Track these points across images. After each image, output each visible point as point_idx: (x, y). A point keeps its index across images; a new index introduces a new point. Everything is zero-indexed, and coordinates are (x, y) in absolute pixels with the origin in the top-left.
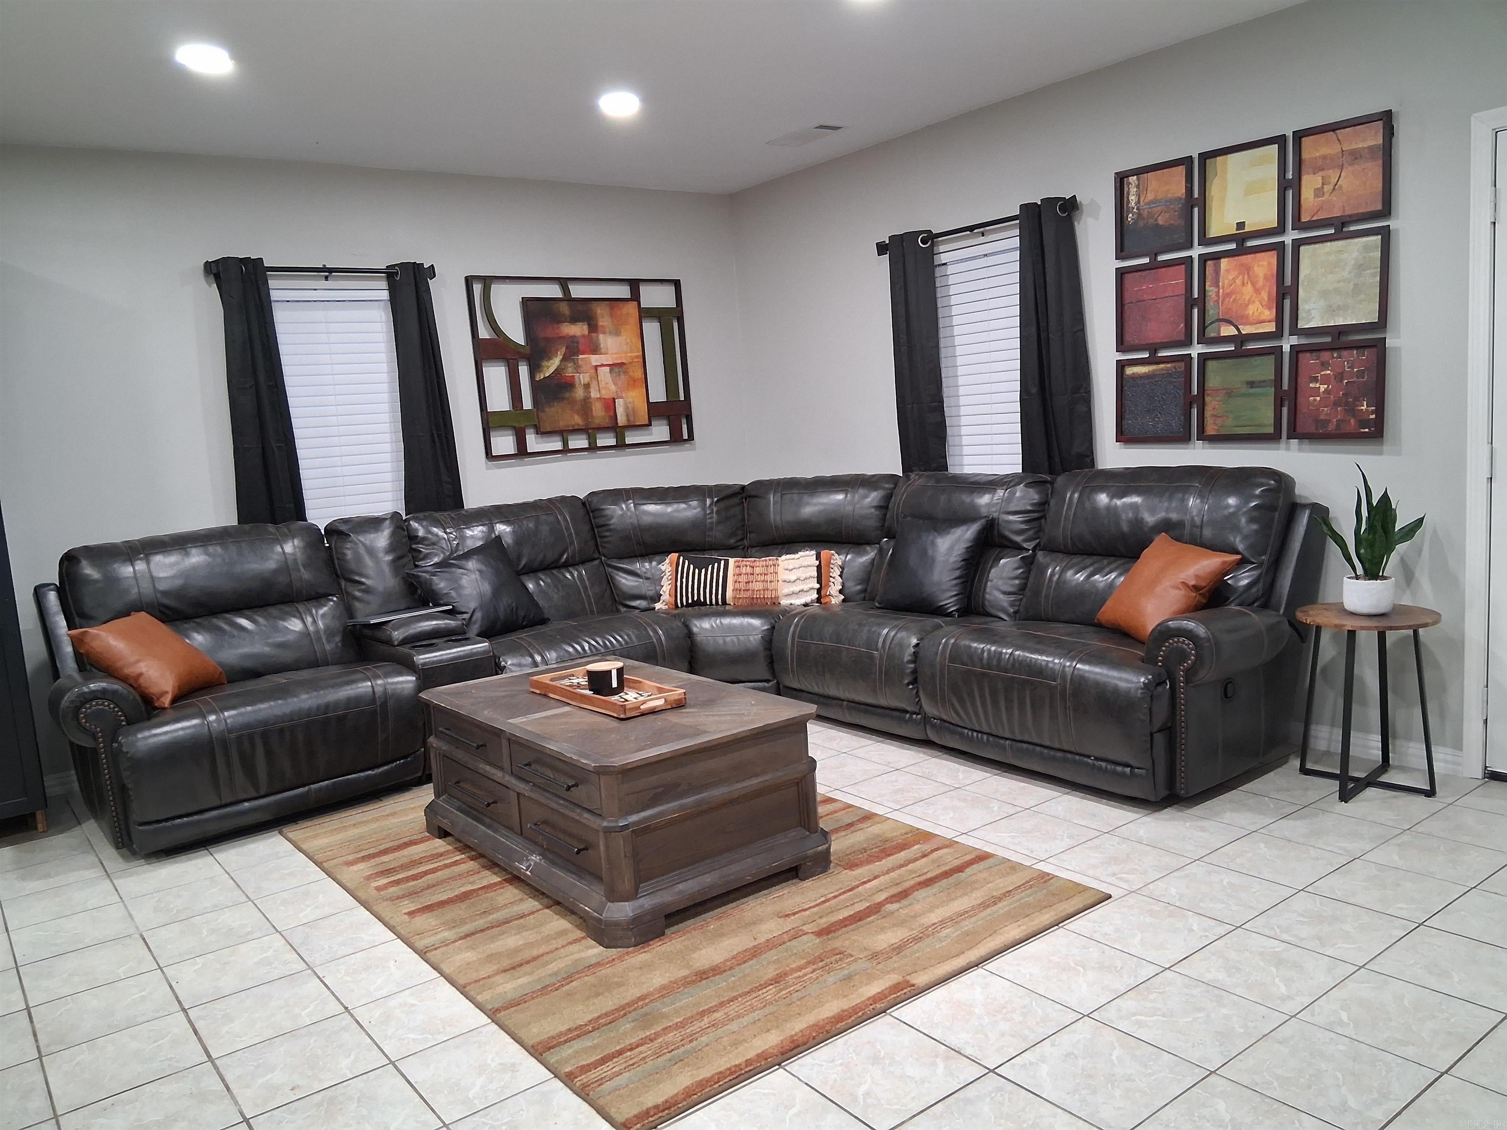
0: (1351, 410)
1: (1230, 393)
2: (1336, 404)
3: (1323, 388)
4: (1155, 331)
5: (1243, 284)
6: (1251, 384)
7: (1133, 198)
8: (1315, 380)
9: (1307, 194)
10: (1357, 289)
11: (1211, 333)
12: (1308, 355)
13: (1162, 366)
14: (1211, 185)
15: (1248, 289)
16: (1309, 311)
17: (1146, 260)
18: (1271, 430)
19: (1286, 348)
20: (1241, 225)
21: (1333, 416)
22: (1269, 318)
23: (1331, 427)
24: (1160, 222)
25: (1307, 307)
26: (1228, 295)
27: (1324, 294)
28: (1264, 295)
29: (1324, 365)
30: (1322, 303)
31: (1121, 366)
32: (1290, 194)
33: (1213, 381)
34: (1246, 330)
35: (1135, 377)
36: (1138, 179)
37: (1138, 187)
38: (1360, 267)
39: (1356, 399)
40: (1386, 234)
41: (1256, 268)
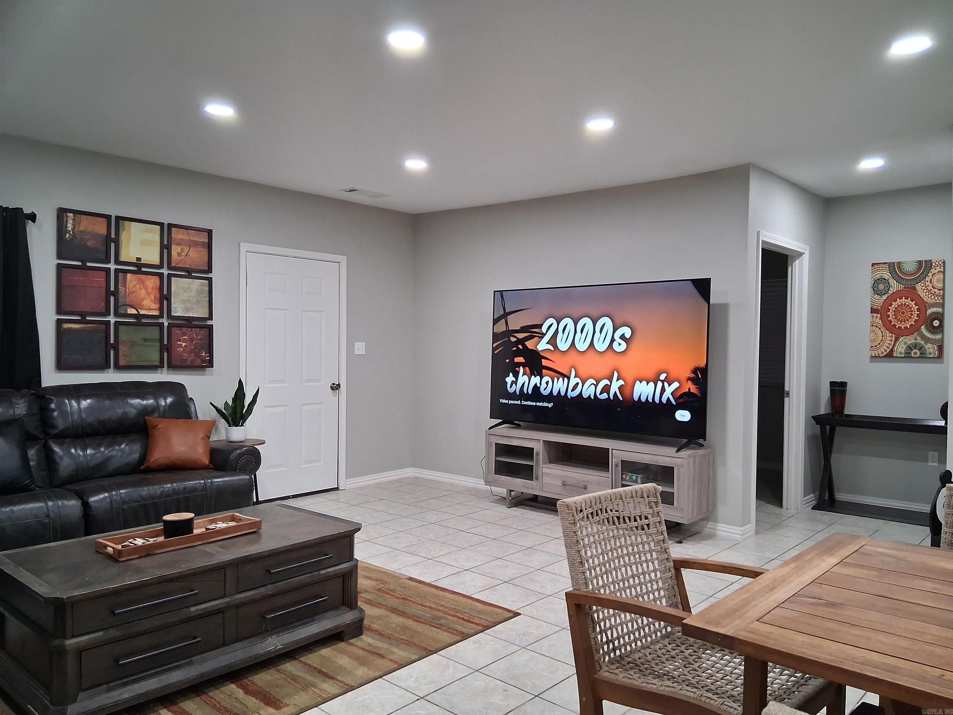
0: (198, 355)
1: (133, 344)
2: (190, 352)
3: (184, 344)
4: (84, 305)
5: (140, 288)
6: (146, 340)
7: (70, 226)
8: (180, 340)
9: (174, 254)
10: (198, 302)
11: (121, 311)
12: (175, 328)
13: (89, 325)
14: (122, 234)
15: (143, 292)
16: (175, 308)
17: (79, 263)
18: (157, 363)
19: (166, 324)
20: (139, 259)
21: (190, 358)
22: (154, 308)
23: (189, 363)
24: (89, 244)
25: (175, 306)
26: (133, 292)
27: (183, 301)
28: (153, 297)
29: (184, 334)
30: (182, 305)
31: (59, 322)
32: (165, 251)
33: (123, 336)
34: (142, 312)
35: (69, 330)
36: (74, 216)
37: (74, 220)
38: (199, 292)
39: (200, 350)
40: (210, 280)
41: (147, 282)
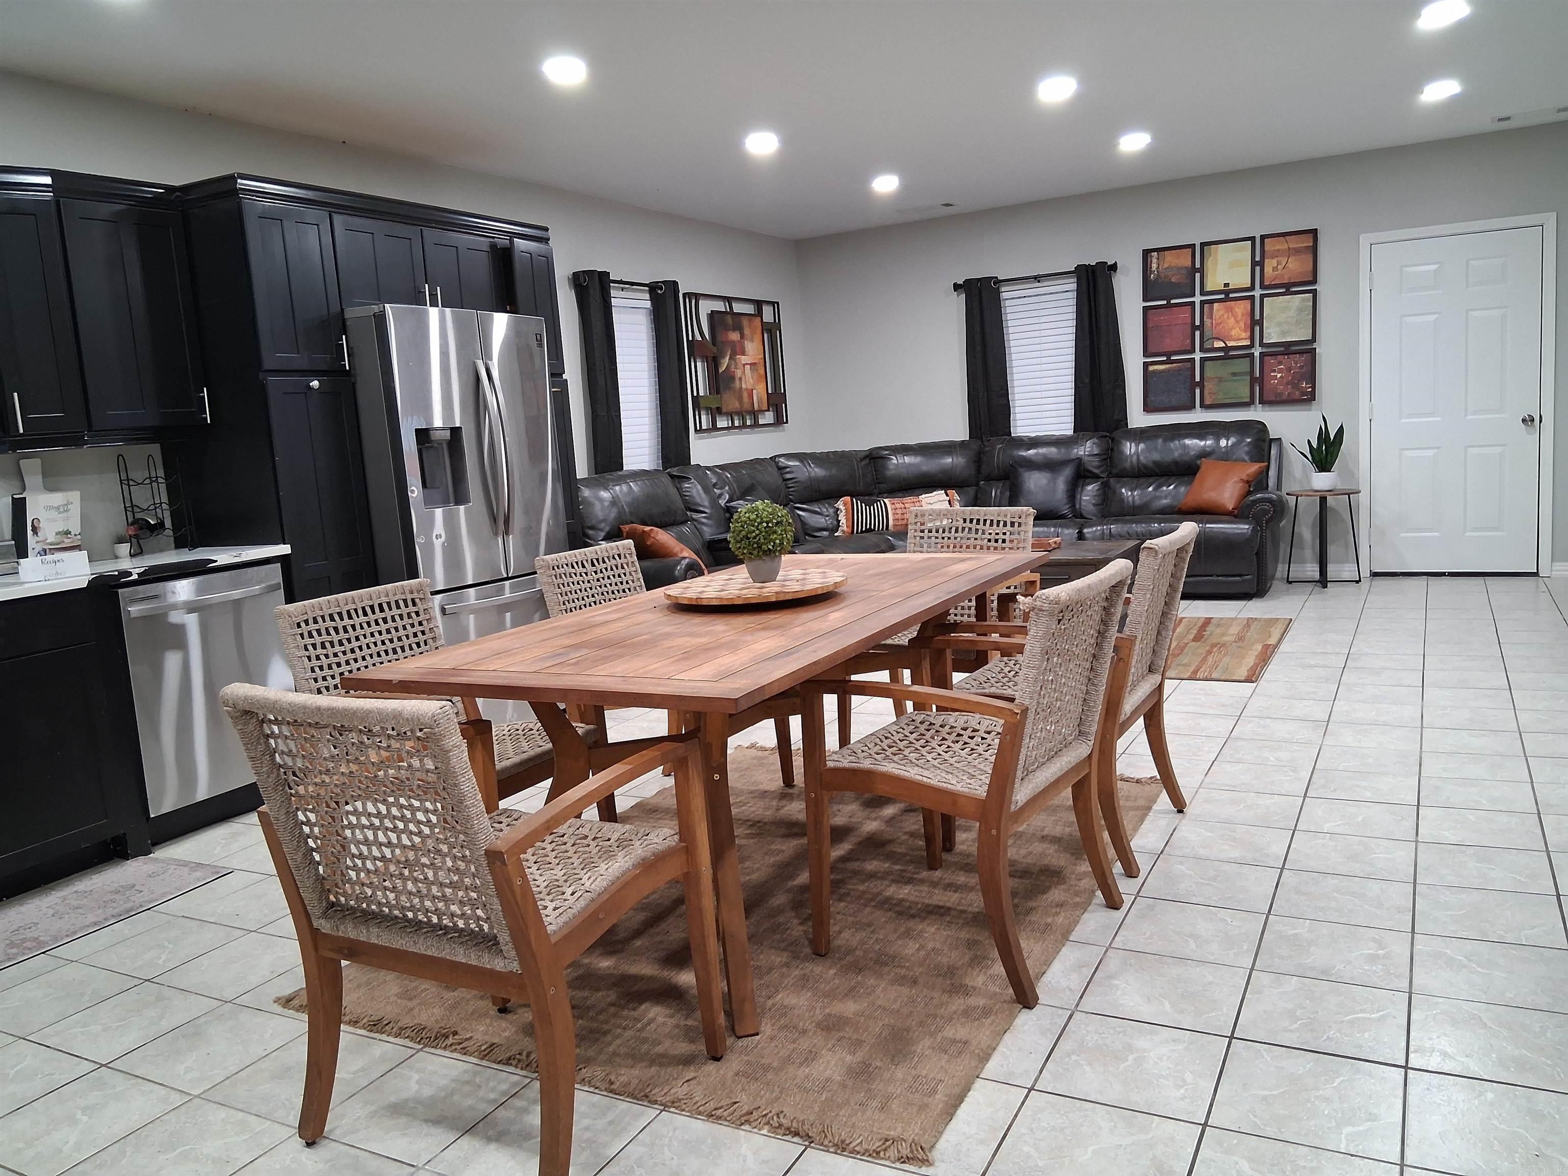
0: (1296, 386)
1: (1220, 380)
2: (1287, 384)
3: (1279, 375)
4: (1169, 344)
5: (1228, 318)
6: (1234, 374)
7: (1154, 266)
8: (1274, 371)
9: (1268, 270)
10: (1298, 323)
11: (1207, 345)
12: (1270, 357)
13: (1174, 365)
14: (1207, 261)
15: (1232, 321)
16: (1270, 334)
17: (1165, 302)
18: (1248, 400)
19: (1257, 354)
20: (1226, 285)
21: (1286, 392)
22: (1244, 337)
23: (1284, 397)
24: (1173, 280)
25: (1269, 331)
26: (1219, 324)
27: (1279, 324)
28: (1242, 325)
29: (1280, 363)
30: (1278, 329)
31: (1146, 365)
32: (1258, 269)
33: (1208, 373)
34: (1230, 344)
35: (1154, 372)
36: (1158, 254)
37: (1158, 259)
38: (1300, 310)
39: (1299, 381)
40: (1314, 292)
41: (1237, 309)
